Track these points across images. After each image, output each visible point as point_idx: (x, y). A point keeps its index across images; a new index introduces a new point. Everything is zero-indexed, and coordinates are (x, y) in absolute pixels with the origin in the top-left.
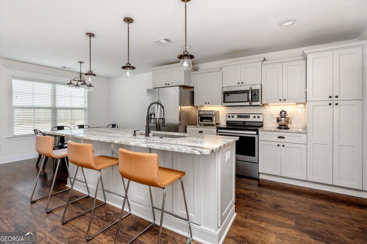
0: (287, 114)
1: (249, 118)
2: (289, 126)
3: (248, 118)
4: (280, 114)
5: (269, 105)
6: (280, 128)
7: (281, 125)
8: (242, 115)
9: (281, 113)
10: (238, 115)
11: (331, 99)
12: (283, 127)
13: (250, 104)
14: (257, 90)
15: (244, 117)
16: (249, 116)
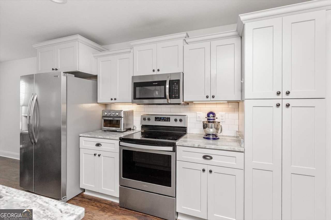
0: (216, 117)
1: (169, 121)
2: (219, 134)
3: (167, 121)
4: (207, 117)
5: (195, 104)
6: (207, 137)
7: (208, 133)
8: (161, 118)
9: (208, 115)
10: (155, 117)
11: (280, 97)
12: (211, 137)
13: (168, 102)
14: (177, 81)
15: (163, 120)
16: (169, 118)
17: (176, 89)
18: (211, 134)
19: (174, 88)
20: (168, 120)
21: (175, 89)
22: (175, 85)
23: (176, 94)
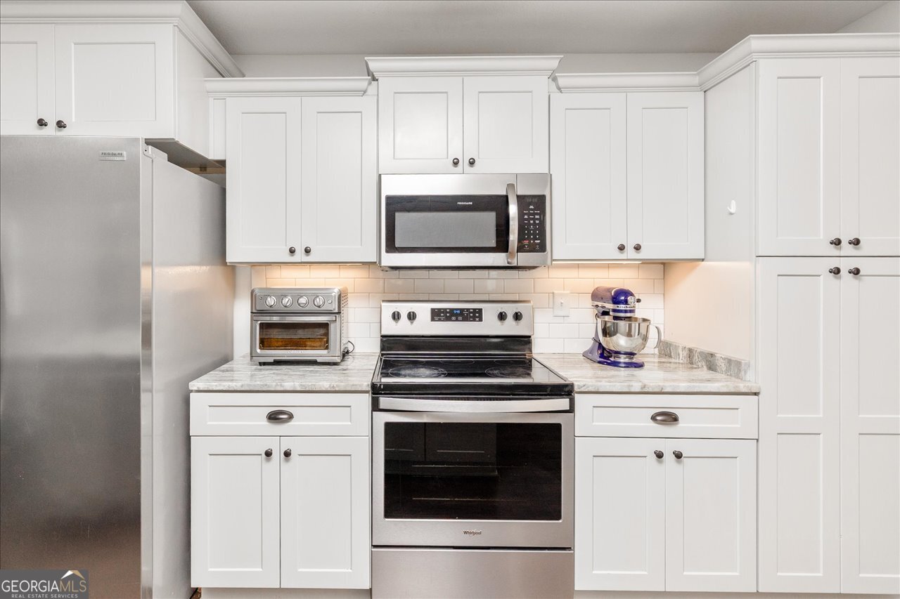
1: (481, 320)
3: (474, 320)
8: (452, 310)
10: (433, 310)
12: (623, 359)
13: (508, 263)
14: (536, 200)
15: (460, 318)
16: (480, 310)
17: (534, 222)
18: (623, 350)
19: (529, 219)
20: (477, 317)
21: (532, 222)
22: (532, 210)
23: (535, 239)
